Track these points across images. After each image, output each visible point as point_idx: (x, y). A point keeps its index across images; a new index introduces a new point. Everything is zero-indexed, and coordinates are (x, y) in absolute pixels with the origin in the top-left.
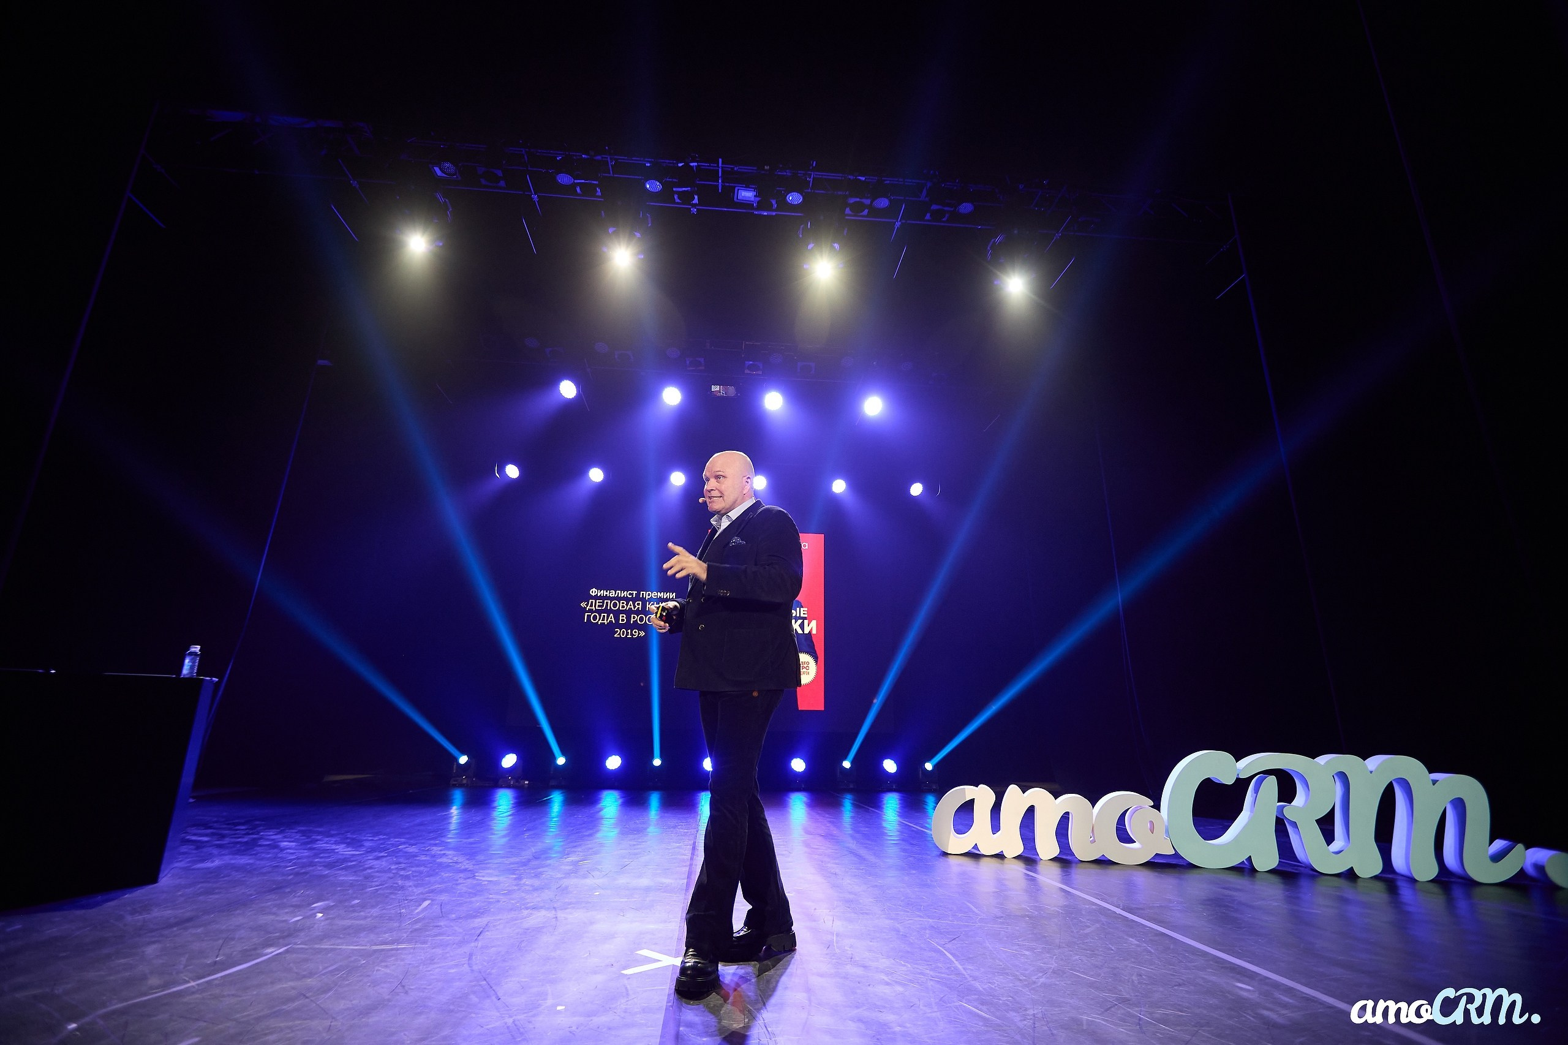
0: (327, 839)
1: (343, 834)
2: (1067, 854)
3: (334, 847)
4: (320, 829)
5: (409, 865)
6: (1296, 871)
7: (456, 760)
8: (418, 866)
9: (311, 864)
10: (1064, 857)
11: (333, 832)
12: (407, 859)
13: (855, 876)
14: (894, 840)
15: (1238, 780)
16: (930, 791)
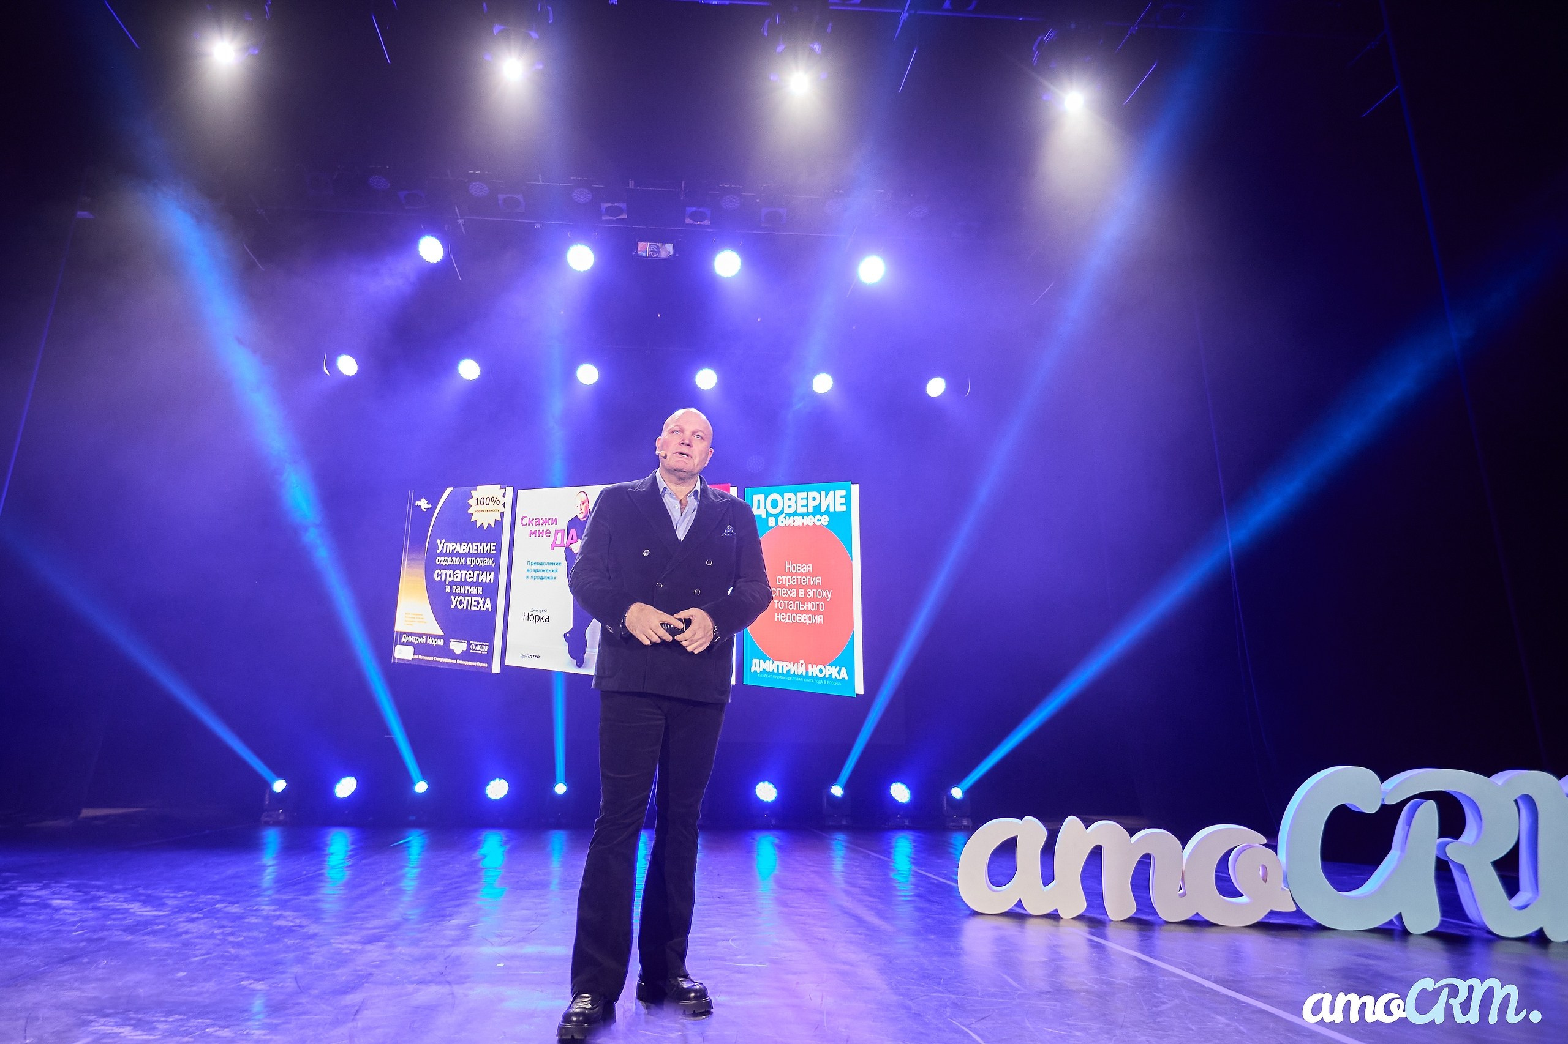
0: (114, 895)
1: (132, 889)
2: (1149, 914)
3: (126, 906)
4: (98, 883)
5: (237, 929)
6: (1466, 934)
7: (268, 786)
8: (249, 930)
9: (103, 928)
10: (1144, 917)
11: (117, 887)
12: (232, 922)
13: (851, 942)
14: (905, 896)
15: (1384, 807)
16: (959, 829)
